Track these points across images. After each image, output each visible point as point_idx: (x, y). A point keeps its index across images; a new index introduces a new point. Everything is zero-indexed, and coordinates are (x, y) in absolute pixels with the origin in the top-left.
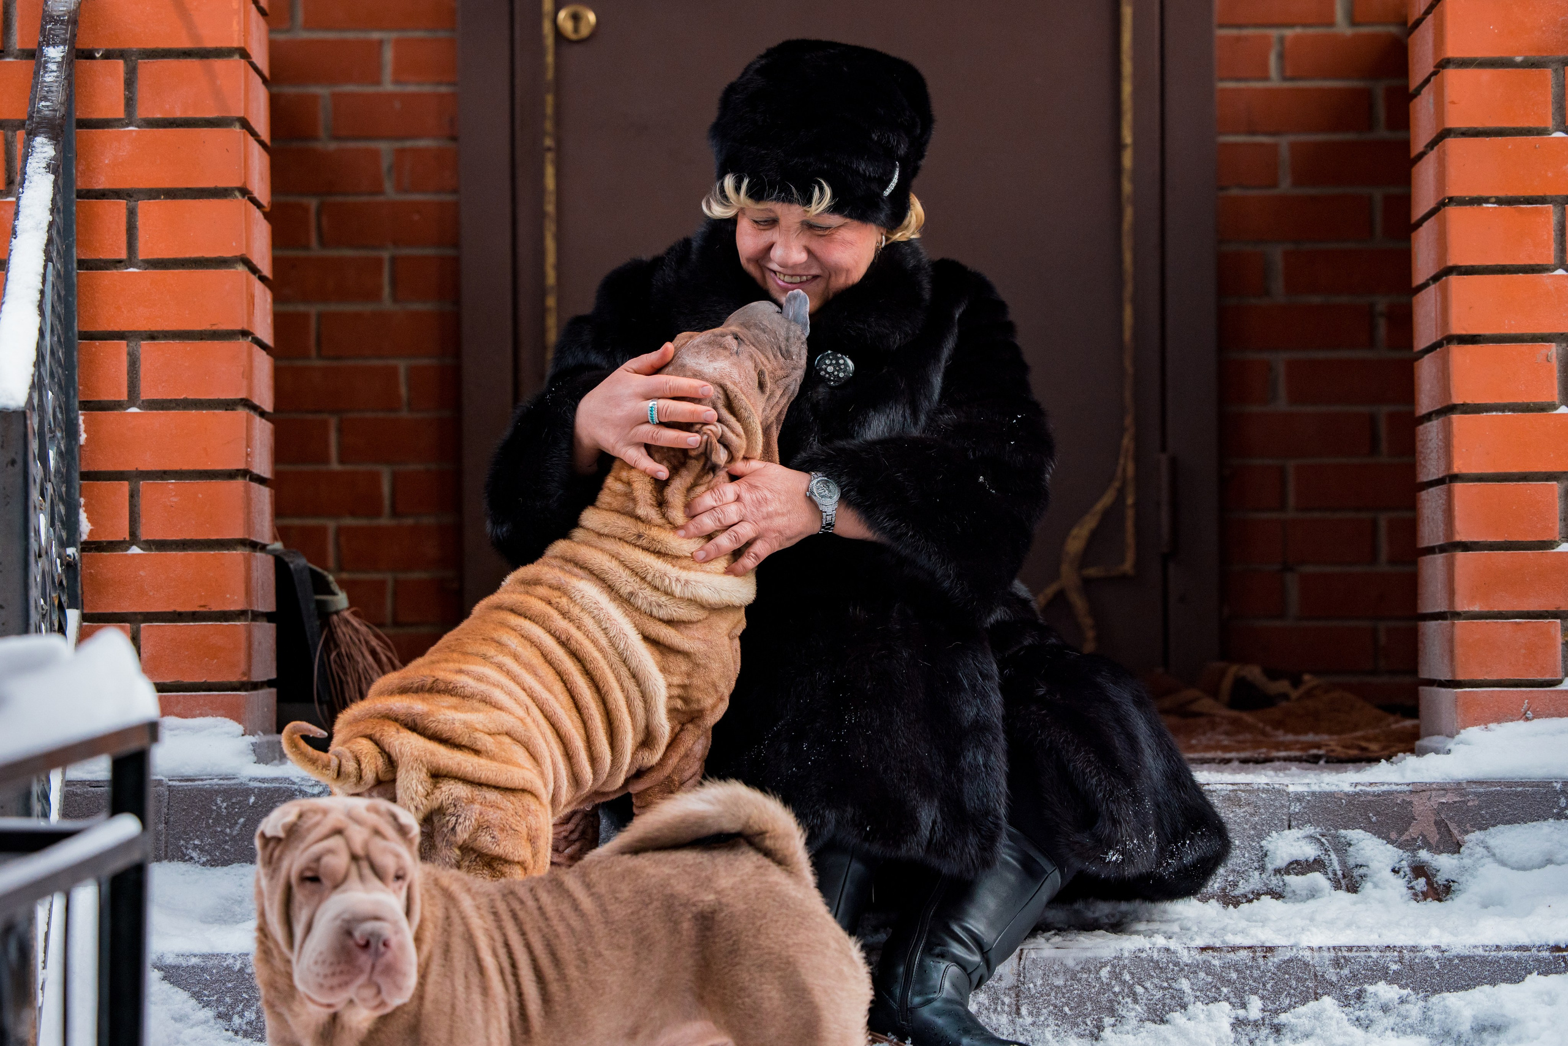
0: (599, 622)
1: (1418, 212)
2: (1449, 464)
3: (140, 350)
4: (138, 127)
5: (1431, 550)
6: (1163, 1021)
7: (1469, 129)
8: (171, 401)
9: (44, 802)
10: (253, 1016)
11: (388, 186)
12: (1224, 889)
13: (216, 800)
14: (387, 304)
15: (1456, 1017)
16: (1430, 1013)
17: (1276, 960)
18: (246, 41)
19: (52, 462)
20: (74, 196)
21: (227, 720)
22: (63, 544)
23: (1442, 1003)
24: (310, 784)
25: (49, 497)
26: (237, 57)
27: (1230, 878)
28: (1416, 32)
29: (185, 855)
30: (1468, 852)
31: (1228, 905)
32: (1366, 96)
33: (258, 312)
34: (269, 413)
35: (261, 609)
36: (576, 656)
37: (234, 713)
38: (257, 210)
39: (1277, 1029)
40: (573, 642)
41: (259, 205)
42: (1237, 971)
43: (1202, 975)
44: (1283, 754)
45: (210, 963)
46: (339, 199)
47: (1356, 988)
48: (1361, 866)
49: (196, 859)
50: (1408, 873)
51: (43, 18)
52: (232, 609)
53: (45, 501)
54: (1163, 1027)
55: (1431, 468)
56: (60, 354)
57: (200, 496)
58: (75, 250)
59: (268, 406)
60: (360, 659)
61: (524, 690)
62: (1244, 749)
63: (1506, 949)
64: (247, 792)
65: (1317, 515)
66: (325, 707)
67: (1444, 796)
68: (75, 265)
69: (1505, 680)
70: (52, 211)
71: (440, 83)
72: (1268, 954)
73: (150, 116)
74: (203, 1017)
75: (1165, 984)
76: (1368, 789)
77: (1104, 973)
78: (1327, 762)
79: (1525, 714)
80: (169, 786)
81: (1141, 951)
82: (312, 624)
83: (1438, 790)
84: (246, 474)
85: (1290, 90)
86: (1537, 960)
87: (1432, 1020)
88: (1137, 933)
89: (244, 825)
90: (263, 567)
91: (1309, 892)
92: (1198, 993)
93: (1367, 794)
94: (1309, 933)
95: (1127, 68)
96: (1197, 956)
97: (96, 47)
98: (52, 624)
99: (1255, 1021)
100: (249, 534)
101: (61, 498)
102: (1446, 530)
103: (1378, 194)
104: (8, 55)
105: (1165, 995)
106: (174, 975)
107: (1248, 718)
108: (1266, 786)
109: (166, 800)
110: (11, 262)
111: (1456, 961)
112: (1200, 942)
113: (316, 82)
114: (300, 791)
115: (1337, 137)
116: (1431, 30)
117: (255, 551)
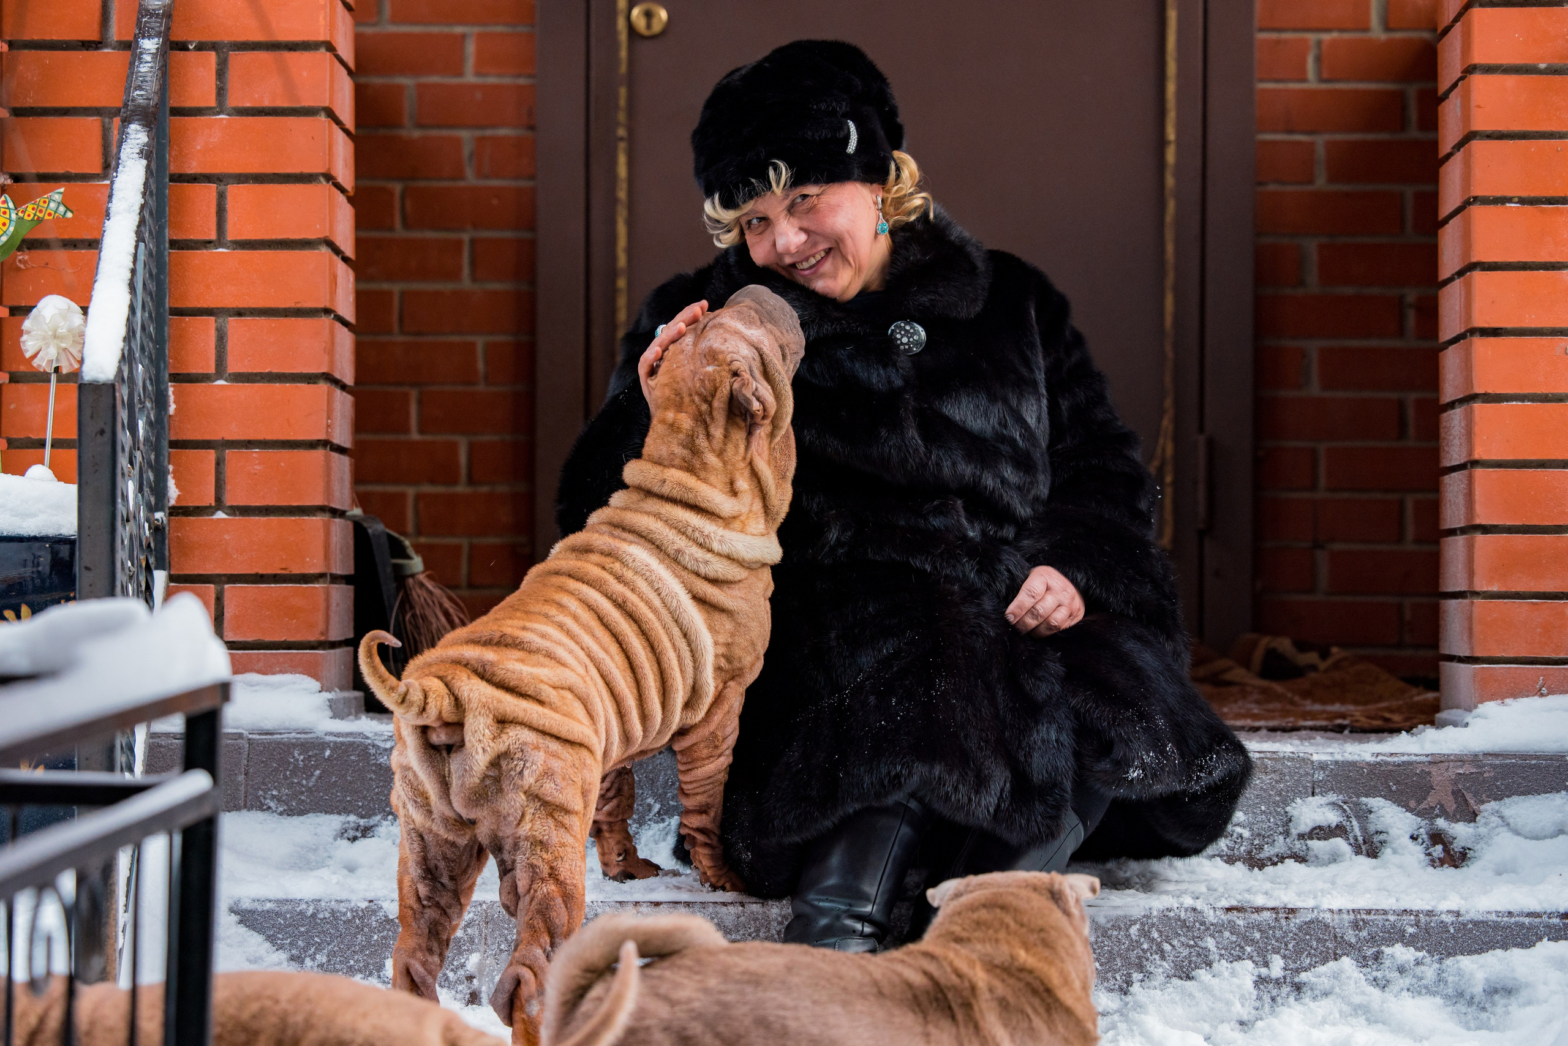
1: (1445, 210)
2: (1470, 452)
3: (228, 326)
4: (228, 115)
5: (1452, 532)
6: (1189, 978)
7: (1494, 132)
8: (256, 374)
9: (129, 753)
10: (324, 960)
11: (469, 173)
12: (1249, 852)
13: (293, 752)
14: (466, 283)
15: (1469, 980)
16: (1444, 975)
17: (1298, 921)
18: (331, 35)
19: (141, 432)
20: (167, 180)
21: (306, 677)
22: (151, 509)
23: (1456, 966)
24: (380, 738)
25: (138, 465)
26: (323, 50)
27: (1256, 842)
28: (1445, 39)
29: (263, 805)
30: (1483, 821)
31: (1253, 868)
32: (1399, 98)
33: (340, 291)
34: (350, 387)
35: (339, 572)
36: (632, 617)
37: (312, 671)
38: (341, 195)
39: (1298, 988)
40: (629, 605)
41: (343, 190)
42: (1260, 931)
43: (1227, 934)
44: (1309, 723)
45: (285, 908)
46: (422, 184)
47: (1374, 949)
48: (1381, 832)
49: (274, 809)
50: (1426, 840)
51: (140, 12)
52: (311, 572)
53: (133, 468)
54: (1189, 983)
55: (1454, 455)
56: (151, 329)
57: (283, 464)
58: (167, 230)
59: (349, 379)
60: (433, 620)
61: (583, 649)
62: (1272, 718)
63: (1518, 915)
64: (322, 745)
65: (1346, 495)
67: (1461, 767)
68: (167, 245)
69: (1521, 658)
70: (144, 194)
71: (519, 76)
72: (1290, 916)
73: (240, 105)
74: (277, 960)
75: (1192, 943)
76: (1389, 759)
77: (1134, 930)
78: (1351, 732)
79: (1540, 690)
80: (249, 739)
81: (1169, 910)
82: (388, 586)
83: (1456, 761)
84: (326, 444)
85: (1327, 91)
86: (1548, 926)
87: (1447, 981)
88: (1166, 892)
89: (320, 777)
90: (340, 533)
91: (1330, 856)
92: (1223, 952)
93: (1387, 763)
94: (1329, 896)
95: (1172, 68)
96: (1222, 917)
97: (190, 40)
98: (139, 585)
99: (1277, 979)
100: (329, 502)
101: (150, 465)
102: (1467, 514)
103: (1409, 191)
104: (106, 47)
105: (1191, 953)
106: (249, 918)
107: (1278, 688)
108: (1291, 755)
109: (246, 753)
110: (104, 242)
111: (1470, 926)
112: (1225, 903)
113: (402, 72)
114: (374, 746)
115: (1371, 137)
116: (1459, 37)
117: (334, 517)
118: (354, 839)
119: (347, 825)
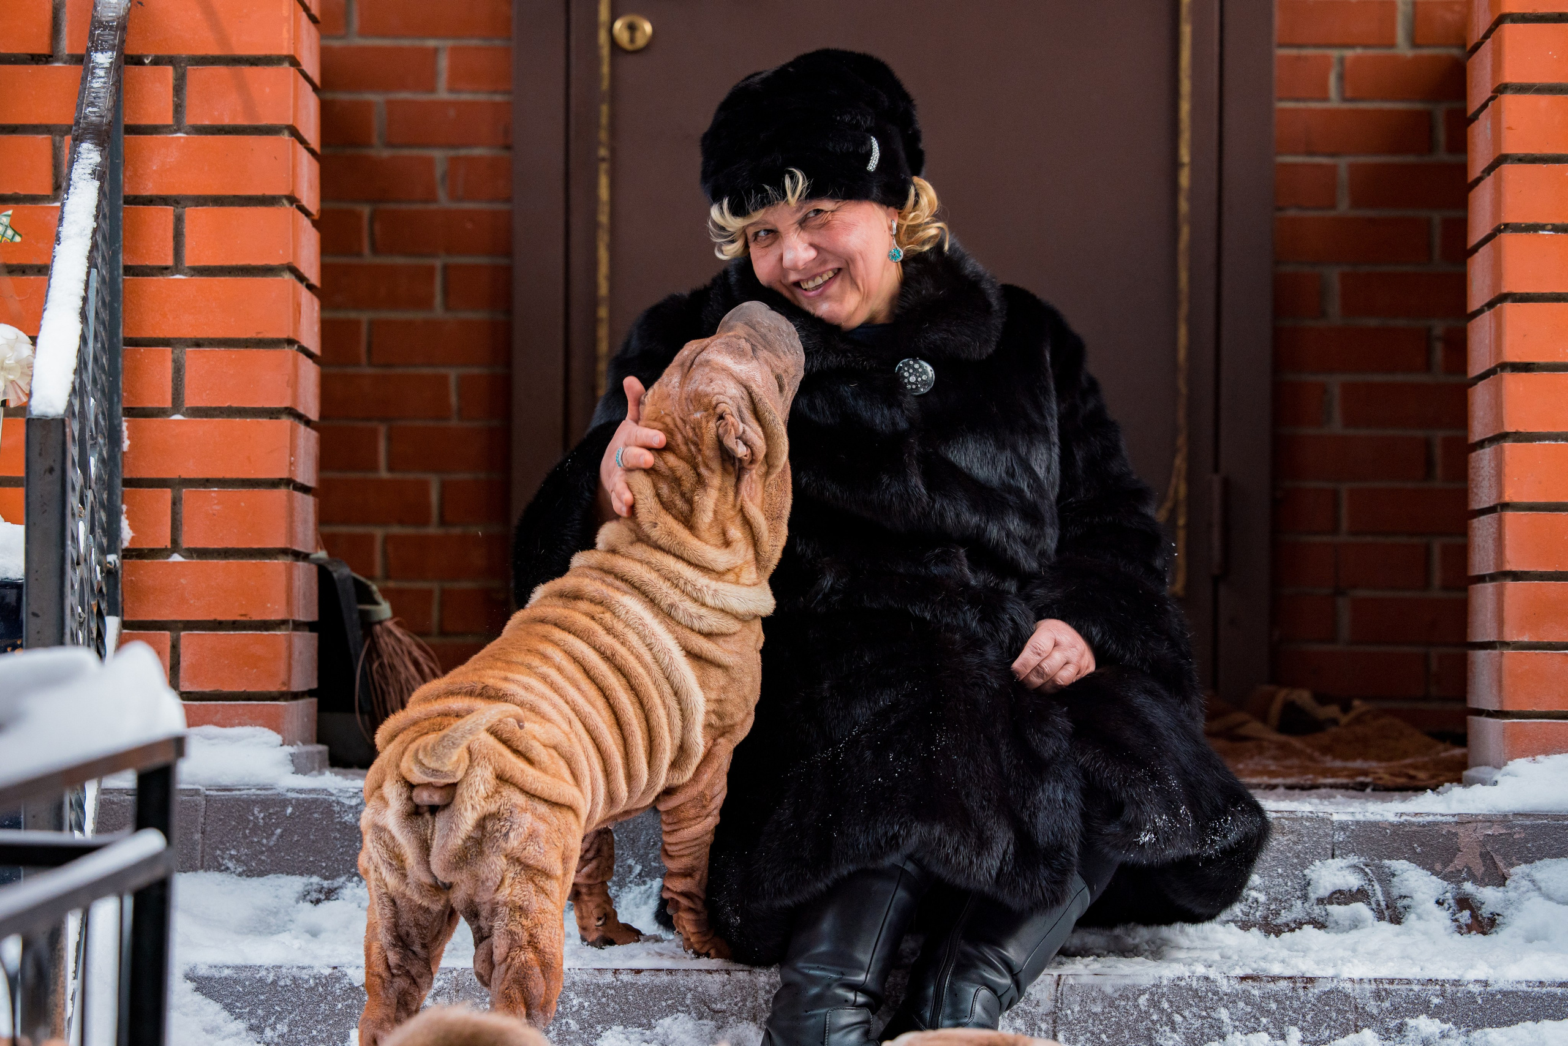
0: (642, 637)
1: (1474, 239)
2: (1501, 493)
3: (185, 357)
4: (186, 133)
5: (1481, 579)
7: (1526, 155)
8: (215, 408)
9: (79, 811)
10: (285, 1029)
11: (442, 194)
12: (1265, 918)
13: (253, 810)
14: (438, 311)
17: (1316, 991)
18: (295, 49)
19: (93, 469)
20: (121, 202)
21: (266, 730)
22: (103, 551)
23: (1484, 1039)
24: (348, 795)
25: (89, 505)
26: (286, 65)
27: (1273, 907)
28: (1474, 56)
29: (221, 865)
30: (1513, 885)
31: (1269, 934)
32: (1425, 121)
33: (305, 320)
34: (315, 422)
35: (302, 619)
36: (620, 670)
37: (273, 724)
38: (306, 218)
40: (618, 658)
41: (307, 214)
42: (1277, 1001)
43: (1241, 1004)
44: (1330, 781)
45: (243, 975)
46: (392, 206)
47: (1397, 1021)
48: (1405, 897)
49: (232, 869)
50: (1452, 905)
51: (92, 24)
52: (273, 618)
53: (84, 508)
55: (1483, 496)
56: (104, 360)
57: (243, 504)
58: (121, 256)
59: (313, 415)
60: (402, 670)
61: (567, 703)
62: (1291, 775)
63: (1549, 985)
64: (284, 802)
65: (1369, 539)
66: (366, 717)
67: (1490, 828)
68: (121, 271)
69: (1553, 712)
70: (96, 217)
71: (495, 92)
72: (1309, 985)
73: (199, 123)
74: (235, 1029)
75: (1204, 1014)
76: (1413, 819)
77: (1143, 1000)
78: (1374, 790)
80: (207, 796)
81: (1180, 979)
82: (354, 634)
83: (1485, 822)
84: (289, 483)
85: (1350, 111)
88: (1177, 960)
89: (281, 836)
90: (304, 577)
91: (1351, 922)
92: (1237, 1023)
93: (1411, 824)
94: (1350, 965)
95: (1186, 86)
96: (1237, 986)
97: (145, 53)
98: (90, 632)
100: (291, 544)
101: (102, 505)
102: (1496, 559)
103: (1437, 217)
104: (57, 60)
105: (1203, 1024)
106: (206, 985)
107: (1296, 743)
108: (1310, 815)
109: (203, 810)
110: (54, 268)
111: (1499, 996)
112: (1239, 972)
113: (371, 88)
114: (338, 803)
115: (1396, 159)
116: (1489, 55)
117: (297, 560)
118: (317, 902)
119: (310, 887)
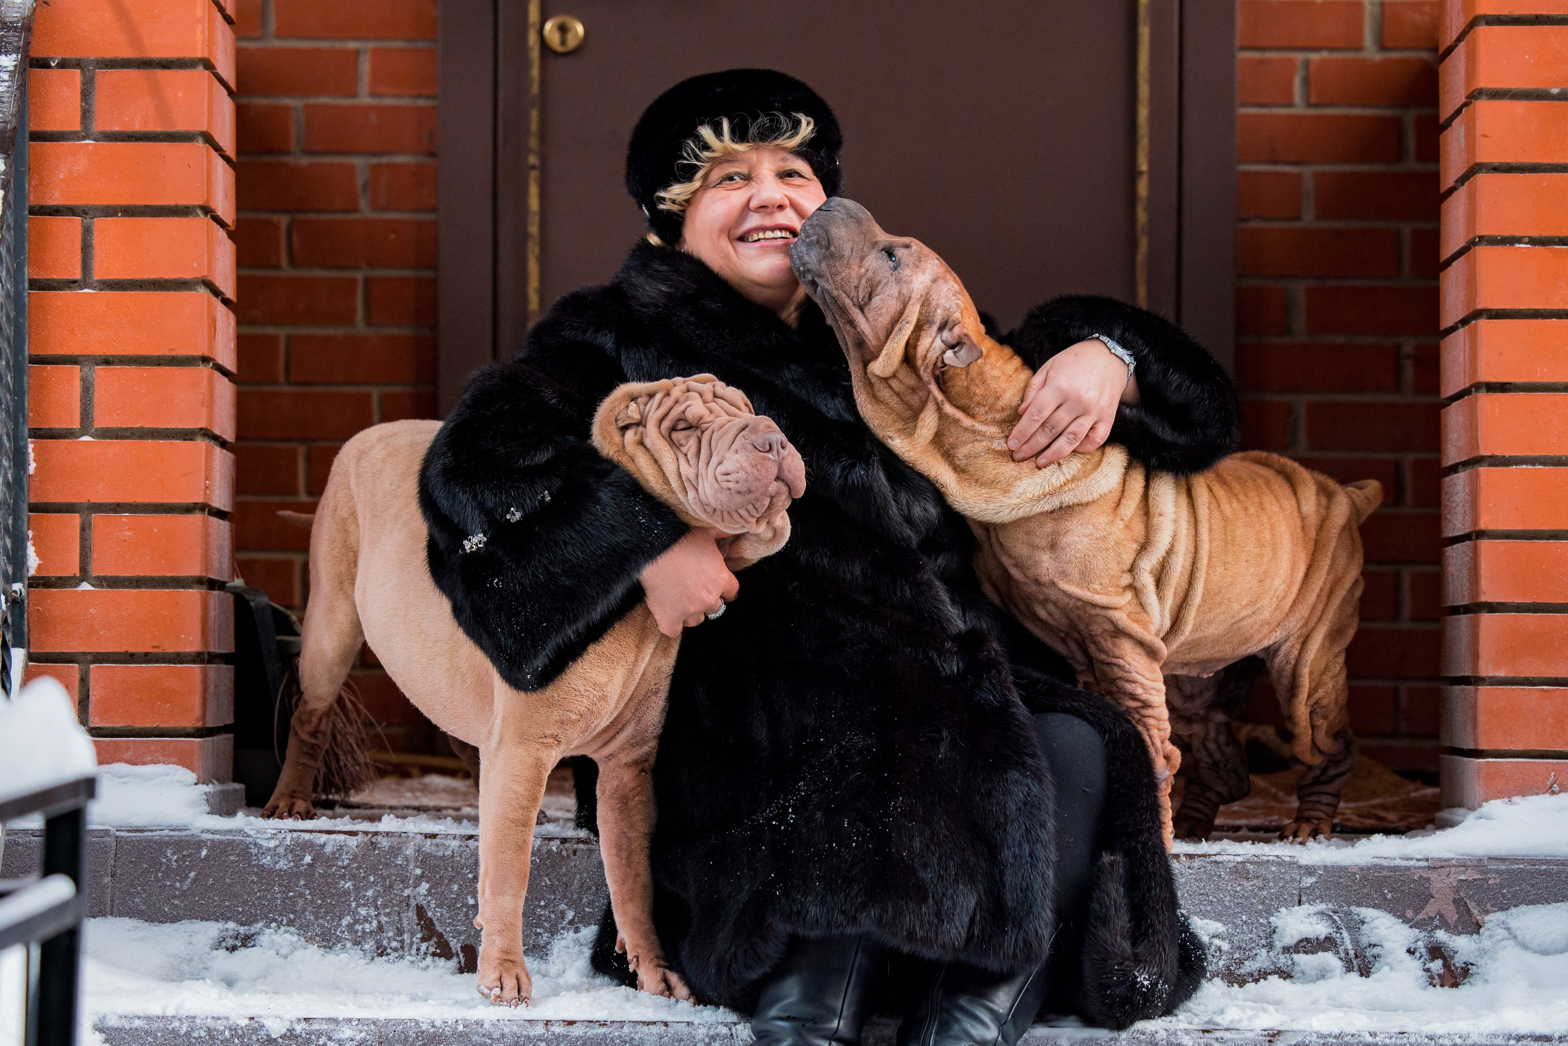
1: (1447, 252)
2: (1475, 520)
3: (94, 376)
4: (95, 140)
5: (1456, 610)
7: (1502, 164)
8: (126, 429)
11: (363, 203)
12: (1229, 967)
13: (166, 852)
14: (360, 327)
18: (210, 51)
20: (27, 212)
21: (180, 767)
22: (8, 580)
24: (266, 837)
26: (201, 68)
27: (1237, 956)
28: (1448, 60)
29: (131, 910)
30: (1487, 933)
31: (1233, 984)
32: (1396, 123)
33: (220, 337)
34: (230, 443)
35: (218, 651)
37: (185, 761)
38: (221, 229)
41: (222, 224)
45: (155, 1026)
46: (312, 216)
48: (1375, 945)
49: (144, 915)
50: (1424, 954)
52: (187, 650)
55: (1457, 523)
56: (9, 378)
57: (156, 530)
58: (26, 269)
59: (229, 436)
62: (1255, 816)
63: (1525, 1039)
64: (199, 844)
67: (1464, 872)
68: (26, 285)
69: (1530, 751)
71: (419, 96)
72: (1274, 1039)
73: (107, 129)
76: (1384, 863)
79: (1551, 787)
80: (117, 837)
82: (273, 666)
83: (1458, 866)
84: (204, 508)
85: (1316, 117)
89: (195, 879)
90: (220, 606)
91: (1319, 972)
93: (1382, 869)
95: (1144, 90)
96: (1199, 1040)
97: (51, 56)
100: (208, 573)
101: (7, 531)
102: (1471, 589)
103: (1406, 229)
106: (115, 1037)
108: (1275, 858)
109: (113, 852)
112: (1202, 1024)
113: (288, 92)
114: (255, 845)
115: (1364, 168)
116: (1463, 58)
117: (213, 589)
118: (234, 948)
119: (225, 933)
